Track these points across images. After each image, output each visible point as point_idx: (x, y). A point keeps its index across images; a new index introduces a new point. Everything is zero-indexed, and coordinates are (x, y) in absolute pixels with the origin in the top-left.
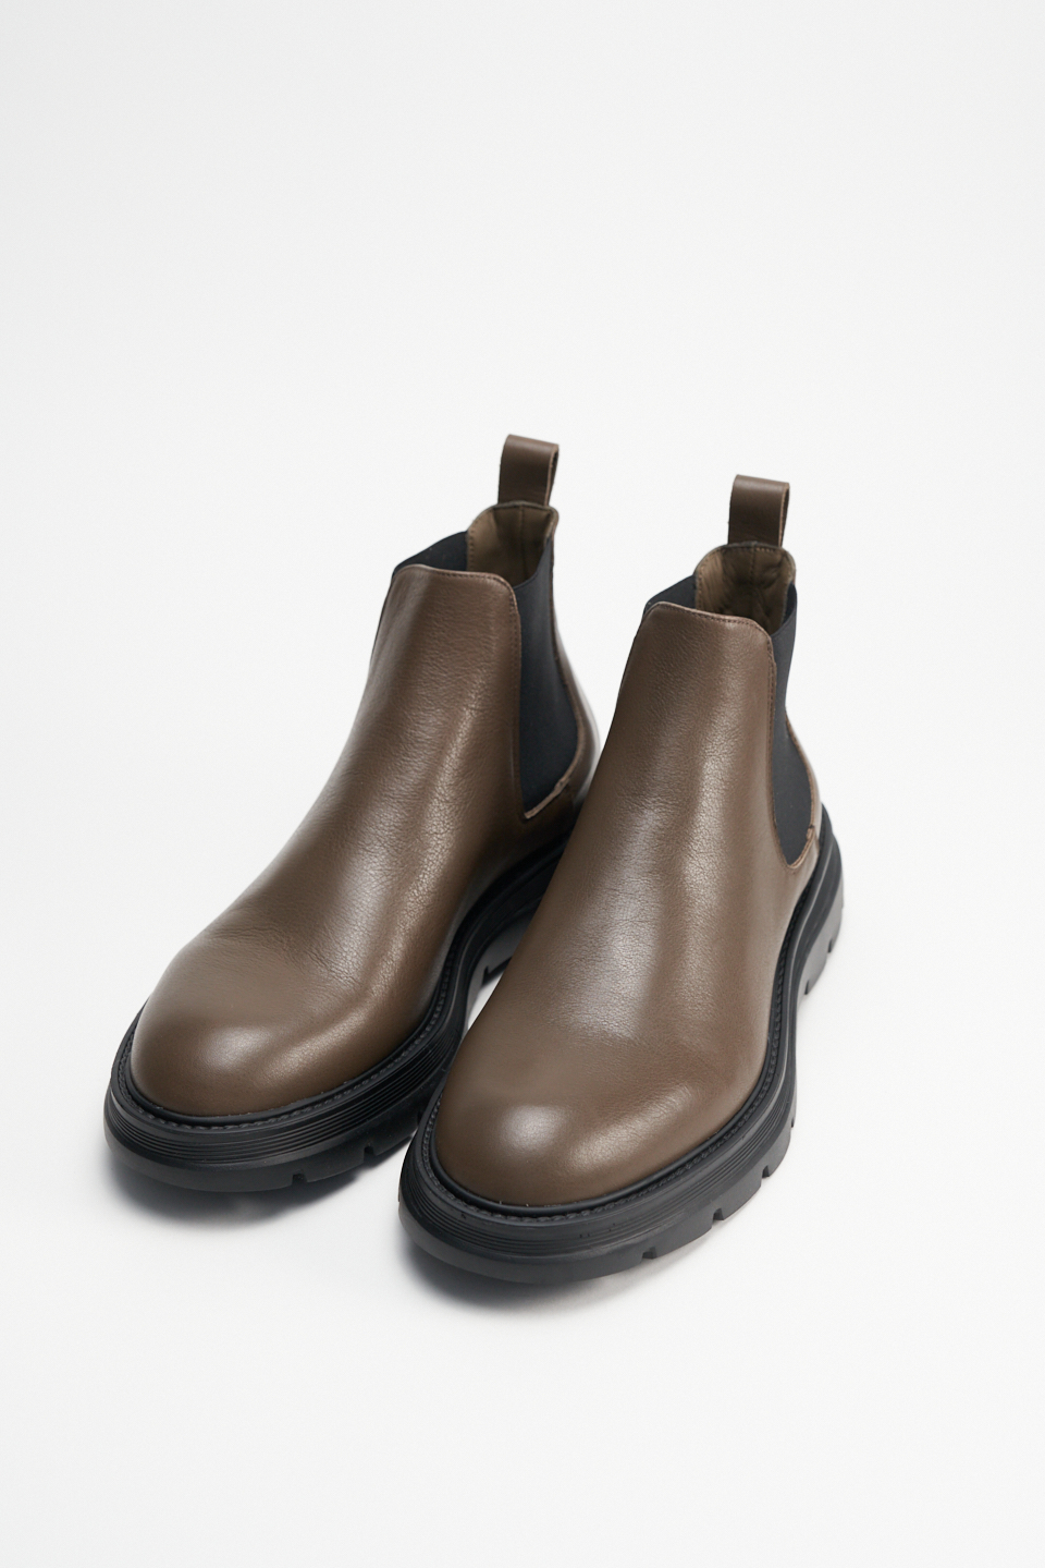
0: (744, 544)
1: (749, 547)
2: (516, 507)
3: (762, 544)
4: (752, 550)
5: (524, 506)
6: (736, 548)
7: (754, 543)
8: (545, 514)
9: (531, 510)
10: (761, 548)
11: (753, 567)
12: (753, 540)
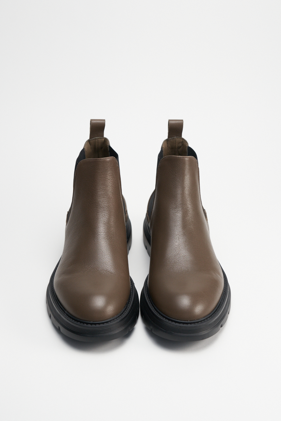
0: (172, 138)
1: (174, 139)
2: (96, 139)
3: (177, 137)
4: (175, 139)
5: (98, 138)
6: (170, 139)
7: (175, 137)
8: (103, 139)
9: (100, 139)
10: (177, 138)
11: (175, 144)
12: (175, 136)
